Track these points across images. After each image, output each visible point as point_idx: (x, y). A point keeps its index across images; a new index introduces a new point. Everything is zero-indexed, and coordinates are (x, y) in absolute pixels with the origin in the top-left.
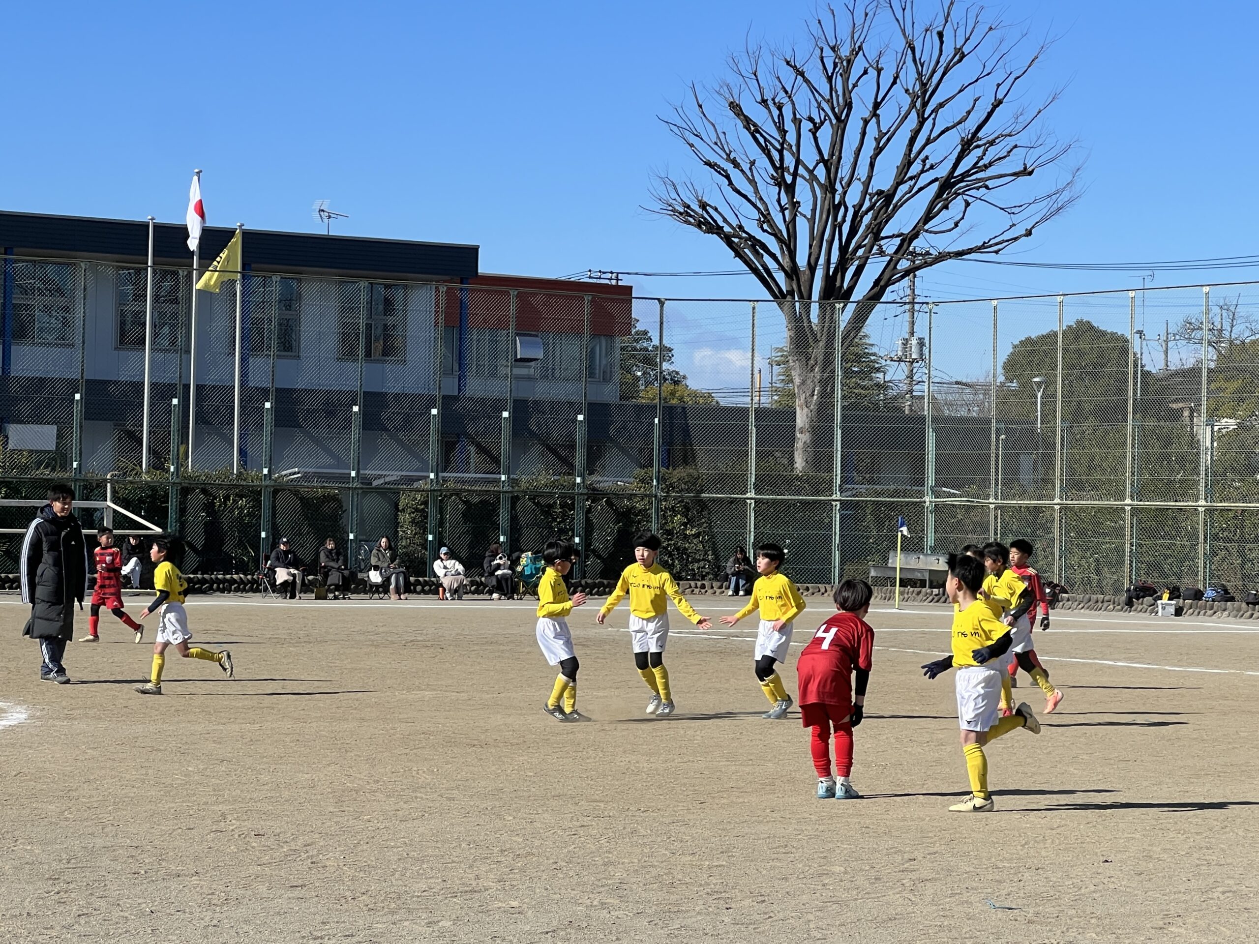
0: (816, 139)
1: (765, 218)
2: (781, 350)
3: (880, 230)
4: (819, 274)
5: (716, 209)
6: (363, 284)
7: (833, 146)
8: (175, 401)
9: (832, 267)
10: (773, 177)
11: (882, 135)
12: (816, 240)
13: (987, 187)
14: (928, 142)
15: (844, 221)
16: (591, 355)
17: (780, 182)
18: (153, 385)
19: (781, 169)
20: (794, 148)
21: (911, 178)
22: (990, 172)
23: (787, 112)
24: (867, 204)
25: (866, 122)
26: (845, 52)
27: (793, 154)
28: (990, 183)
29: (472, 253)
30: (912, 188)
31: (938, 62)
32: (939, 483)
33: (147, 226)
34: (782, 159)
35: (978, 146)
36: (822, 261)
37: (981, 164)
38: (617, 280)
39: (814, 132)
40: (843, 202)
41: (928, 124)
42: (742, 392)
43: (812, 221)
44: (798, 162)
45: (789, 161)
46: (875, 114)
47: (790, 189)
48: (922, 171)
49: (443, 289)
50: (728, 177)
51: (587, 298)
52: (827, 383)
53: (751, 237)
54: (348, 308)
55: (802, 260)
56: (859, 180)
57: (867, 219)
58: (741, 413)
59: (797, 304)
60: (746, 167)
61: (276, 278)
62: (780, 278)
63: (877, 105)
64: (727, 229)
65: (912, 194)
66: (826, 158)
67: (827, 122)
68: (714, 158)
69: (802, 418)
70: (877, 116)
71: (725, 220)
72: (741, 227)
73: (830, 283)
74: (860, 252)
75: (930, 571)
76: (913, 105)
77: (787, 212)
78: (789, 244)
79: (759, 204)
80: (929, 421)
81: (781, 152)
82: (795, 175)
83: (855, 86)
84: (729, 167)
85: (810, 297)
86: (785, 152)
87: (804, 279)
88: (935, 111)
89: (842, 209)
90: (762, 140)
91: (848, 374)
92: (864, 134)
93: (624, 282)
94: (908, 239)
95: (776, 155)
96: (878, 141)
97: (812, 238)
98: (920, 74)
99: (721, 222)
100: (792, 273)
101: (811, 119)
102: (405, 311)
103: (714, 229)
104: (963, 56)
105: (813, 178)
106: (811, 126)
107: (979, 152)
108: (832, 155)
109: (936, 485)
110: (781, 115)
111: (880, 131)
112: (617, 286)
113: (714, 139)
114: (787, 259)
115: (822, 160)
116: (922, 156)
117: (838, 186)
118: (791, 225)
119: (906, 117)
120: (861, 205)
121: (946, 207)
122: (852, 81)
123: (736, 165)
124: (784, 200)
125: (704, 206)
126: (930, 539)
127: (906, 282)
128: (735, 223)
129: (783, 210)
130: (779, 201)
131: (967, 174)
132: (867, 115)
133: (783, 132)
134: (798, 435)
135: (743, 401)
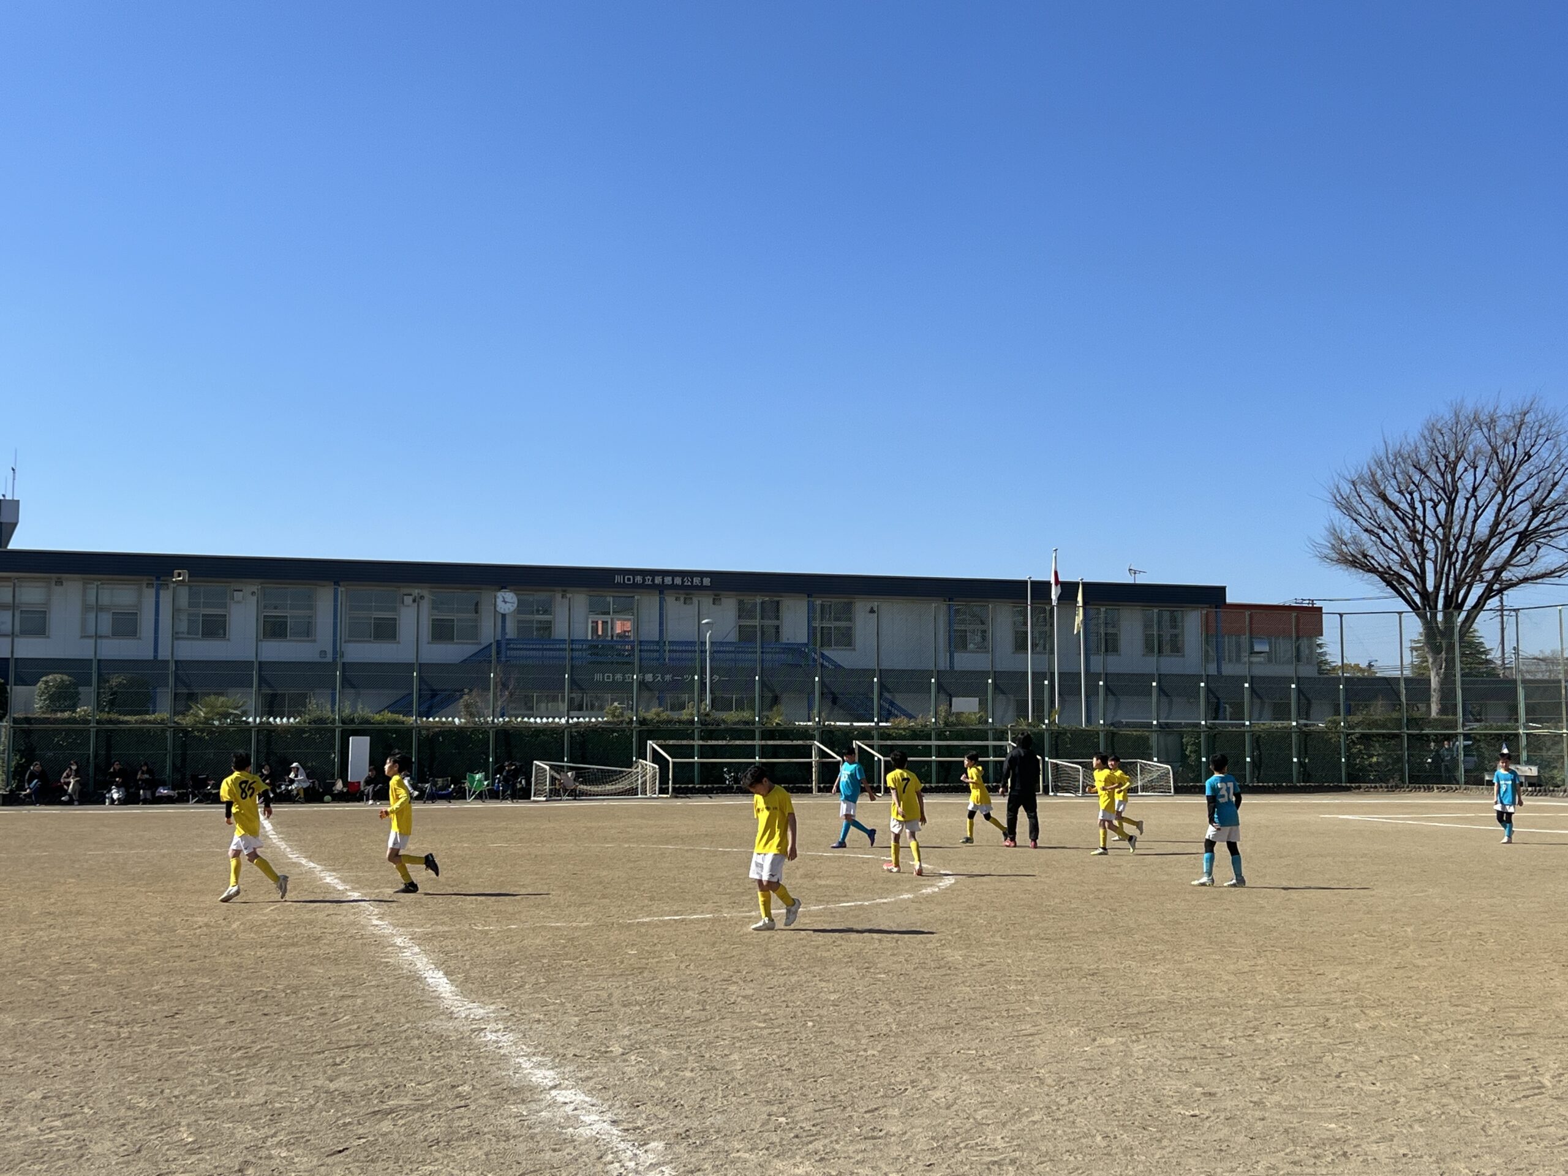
0: (1436, 512)
1: (1404, 562)
2: (1418, 642)
3: (1480, 567)
4: (1442, 594)
5: (1373, 558)
6: (1156, 610)
7: (1447, 515)
8: (1046, 682)
9: (1450, 591)
10: (1409, 536)
11: (1479, 508)
12: (1439, 574)
13: (1551, 537)
14: (1510, 510)
15: (1456, 561)
16: (1298, 649)
17: (1413, 539)
18: (1033, 673)
19: (1414, 531)
20: (1422, 519)
21: (1499, 533)
22: (1553, 526)
23: (1416, 495)
24: (1471, 550)
25: (1468, 500)
26: (1452, 457)
27: (1421, 522)
28: (1551, 534)
29: (1222, 590)
30: (1501, 539)
31: (1513, 461)
32: (1528, 721)
33: (1027, 582)
34: (1414, 525)
35: (1543, 512)
36: (1443, 586)
37: (1546, 522)
38: (1313, 604)
39: (1435, 507)
40: (1455, 549)
41: (1509, 500)
42: (1394, 668)
43: (1435, 563)
44: (1425, 527)
45: (1420, 527)
46: (1473, 495)
47: (1421, 543)
48: (1507, 529)
49: (1204, 612)
50: (1379, 538)
51: (1294, 614)
52: (1450, 662)
53: (1396, 574)
54: (1147, 626)
55: (1430, 587)
56: (1464, 536)
57: (1471, 560)
58: (1396, 680)
59: (1428, 614)
60: (1391, 531)
61: (1103, 609)
62: (1417, 599)
63: (1475, 489)
64: (1380, 569)
65: (1501, 542)
66: (1443, 522)
67: (1442, 502)
68: (1371, 528)
69: (1434, 682)
70: (1475, 497)
71: (1379, 564)
72: (1389, 568)
73: (1448, 599)
74: (1468, 580)
75: (1526, 776)
76: (1499, 488)
77: (1419, 558)
78: (1421, 577)
79: (1401, 554)
80: (1519, 683)
81: (1413, 521)
82: (1423, 534)
83: (1460, 478)
84: (1381, 533)
85: (1436, 608)
86: (1416, 521)
87: (1432, 597)
88: (1514, 491)
89: (1455, 554)
90: (1400, 514)
91: (1463, 654)
92: (1467, 507)
93: (1318, 604)
94: (1499, 571)
95: (1410, 523)
96: (1477, 511)
97: (1436, 572)
98: (1502, 469)
99: (1376, 565)
100: (1424, 594)
101: (1431, 500)
102: (1183, 626)
103: (1372, 570)
104: (1530, 457)
105: (1434, 536)
106: (1432, 504)
107: (1543, 515)
108: (1446, 521)
109: (1527, 722)
110: (1412, 498)
111: (1478, 506)
112: (1313, 608)
113: (1370, 515)
114: (1421, 586)
115: (1440, 525)
116: (1507, 518)
117: (1452, 539)
118: (1422, 566)
119: (1493, 496)
120: (1467, 550)
121: (1523, 550)
122: (1457, 476)
123: (1385, 531)
124: (1417, 550)
125: (1365, 556)
126: (1524, 755)
127: (1497, 598)
128: (1385, 565)
129: (1416, 556)
130: (1413, 551)
131: (1537, 529)
132: (1468, 496)
133: (1414, 509)
134: (1433, 693)
135: (1397, 674)
